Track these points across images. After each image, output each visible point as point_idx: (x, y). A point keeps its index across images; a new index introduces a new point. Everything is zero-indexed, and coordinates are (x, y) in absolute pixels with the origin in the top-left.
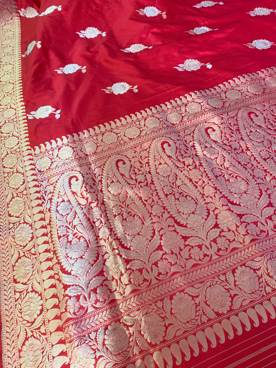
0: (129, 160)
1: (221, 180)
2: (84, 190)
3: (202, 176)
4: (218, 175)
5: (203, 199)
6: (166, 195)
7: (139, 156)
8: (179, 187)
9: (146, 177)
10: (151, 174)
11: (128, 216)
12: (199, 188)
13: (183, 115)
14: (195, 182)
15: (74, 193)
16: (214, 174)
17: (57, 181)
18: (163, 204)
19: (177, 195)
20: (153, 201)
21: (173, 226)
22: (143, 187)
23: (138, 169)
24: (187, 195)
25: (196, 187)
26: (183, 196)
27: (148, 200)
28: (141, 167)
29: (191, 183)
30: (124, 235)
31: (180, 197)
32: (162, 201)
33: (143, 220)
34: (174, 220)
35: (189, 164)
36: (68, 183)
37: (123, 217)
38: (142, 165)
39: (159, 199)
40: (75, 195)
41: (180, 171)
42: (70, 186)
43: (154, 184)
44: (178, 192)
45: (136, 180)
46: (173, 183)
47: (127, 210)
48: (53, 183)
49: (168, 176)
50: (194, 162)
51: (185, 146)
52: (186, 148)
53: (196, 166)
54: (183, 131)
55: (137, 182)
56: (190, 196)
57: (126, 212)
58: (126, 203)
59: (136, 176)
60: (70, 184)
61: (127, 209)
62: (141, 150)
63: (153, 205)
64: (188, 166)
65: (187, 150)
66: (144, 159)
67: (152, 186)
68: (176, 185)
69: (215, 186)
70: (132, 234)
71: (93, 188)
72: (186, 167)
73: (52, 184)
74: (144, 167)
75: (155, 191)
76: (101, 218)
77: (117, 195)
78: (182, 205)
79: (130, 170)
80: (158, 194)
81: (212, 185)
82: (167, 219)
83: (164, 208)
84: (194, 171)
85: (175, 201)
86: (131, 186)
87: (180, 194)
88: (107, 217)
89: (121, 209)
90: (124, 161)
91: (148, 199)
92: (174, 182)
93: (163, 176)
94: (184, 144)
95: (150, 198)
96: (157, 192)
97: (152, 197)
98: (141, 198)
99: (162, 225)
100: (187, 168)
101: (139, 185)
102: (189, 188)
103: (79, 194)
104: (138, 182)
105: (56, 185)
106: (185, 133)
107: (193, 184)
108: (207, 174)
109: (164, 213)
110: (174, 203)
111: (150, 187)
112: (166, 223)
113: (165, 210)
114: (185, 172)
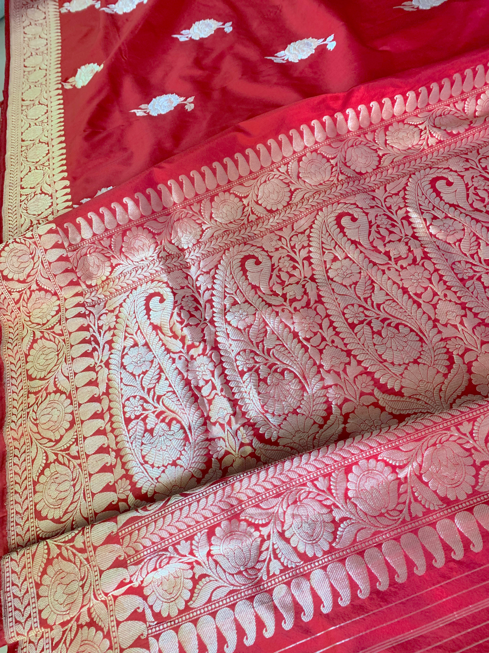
0: (269, 256)
1: (473, 287)
2: (177, 322)
3: (430, 280)
4: (466, 278)
5: (435, 330)
6: (352, 326)
7: (289, 245)
8: (379, 306)
9: (306, 289)
10: (317, 281)
11: (269, 374)
12: (426, 307)
13: (381, 153)
14: (416, 294)
15: (156, 328)
16: (456, 274)
17: (122, 303)
18: (346, 345)
19: (376, 325)
20: (323, 339)
21: (372, 394)
22: (299, 311)
23: (287, 272)
24: (398, 324)
25: (419, 305)
26: (389, 325)
27: (311, 338)
28: (294, 268)
29: (406, 296)
30: (263, 414)
31: (383, 327)
32: (343, 339)
33: (303, 381)
34: (373, 379)
35: (398, 256)
36: (144, 307)
37: (259, 375)
38: (297, 265)
39: (335, 335)
40: (159, 332)
41: (380, 272)
42: (148, 314)
43: (323, 303)
44: (378, 318)
45: (284, 296)
46: (366, 300)
47: (267, 360)
48: (115, 309)
49: (354, 283)
50: (409, 250)
51: (389, 218)
52: (391, 222)
53: (414, 260)
54: (382, 188)
55: (285, 301)
56: (406, 326)
57: (266, 364)
58: (264, 346)
59: (283, 289)
60: (148, 309)
61: (267, 357)
62: (293, 233)
63: (324, 348)
64: (397, 260)
65: (393, 226)
66: (300, 250)
67: (320, 307)
68: (373, 302)
69: (462, 300)
70: (281, 413)
71: (193, 316)
72: (392, 262)
73: (112, 311)
74: (300, 267)
75: (326, 317)
76: (212, 379)
77: (245, 329)
78: (388, 345)
79: (271, 276)
80: (334, 324)
81: (455, 299)
82: (356, 377)
83: (349, 353)
84: (411, 269)
85: (373, 338)
86: (273, 310)
87: (383, 321)
88: (226, 375)
89: (253, 358)
90: (257, 258)
91: (312, 335)
92: (366, 296)
93: (342, 284)
94: (385, 215)
95: (315, 334)
96: (330, 320)
97: (320, 331)
98: (296, 335)
99: (346, 393)
100: (396, 264)
101: (291, 306)
102: (401, 308)
103: (166, 329)
104: (288, 301)
105: (120, 312)
106: (386, 191)
107: (411, 300)
108: (441, 276)
109: (349, 363)
110: (369, 342)
111: (315, 309)
112: (355, 387)
113: (351, 357)
114: (392, 274)
